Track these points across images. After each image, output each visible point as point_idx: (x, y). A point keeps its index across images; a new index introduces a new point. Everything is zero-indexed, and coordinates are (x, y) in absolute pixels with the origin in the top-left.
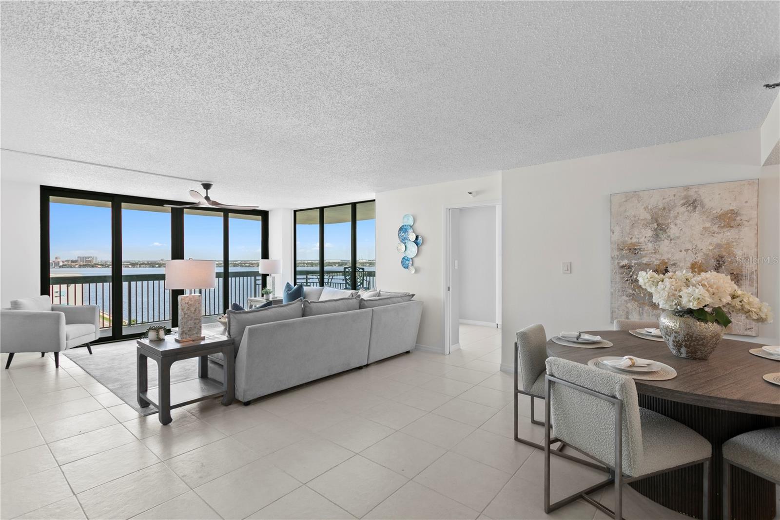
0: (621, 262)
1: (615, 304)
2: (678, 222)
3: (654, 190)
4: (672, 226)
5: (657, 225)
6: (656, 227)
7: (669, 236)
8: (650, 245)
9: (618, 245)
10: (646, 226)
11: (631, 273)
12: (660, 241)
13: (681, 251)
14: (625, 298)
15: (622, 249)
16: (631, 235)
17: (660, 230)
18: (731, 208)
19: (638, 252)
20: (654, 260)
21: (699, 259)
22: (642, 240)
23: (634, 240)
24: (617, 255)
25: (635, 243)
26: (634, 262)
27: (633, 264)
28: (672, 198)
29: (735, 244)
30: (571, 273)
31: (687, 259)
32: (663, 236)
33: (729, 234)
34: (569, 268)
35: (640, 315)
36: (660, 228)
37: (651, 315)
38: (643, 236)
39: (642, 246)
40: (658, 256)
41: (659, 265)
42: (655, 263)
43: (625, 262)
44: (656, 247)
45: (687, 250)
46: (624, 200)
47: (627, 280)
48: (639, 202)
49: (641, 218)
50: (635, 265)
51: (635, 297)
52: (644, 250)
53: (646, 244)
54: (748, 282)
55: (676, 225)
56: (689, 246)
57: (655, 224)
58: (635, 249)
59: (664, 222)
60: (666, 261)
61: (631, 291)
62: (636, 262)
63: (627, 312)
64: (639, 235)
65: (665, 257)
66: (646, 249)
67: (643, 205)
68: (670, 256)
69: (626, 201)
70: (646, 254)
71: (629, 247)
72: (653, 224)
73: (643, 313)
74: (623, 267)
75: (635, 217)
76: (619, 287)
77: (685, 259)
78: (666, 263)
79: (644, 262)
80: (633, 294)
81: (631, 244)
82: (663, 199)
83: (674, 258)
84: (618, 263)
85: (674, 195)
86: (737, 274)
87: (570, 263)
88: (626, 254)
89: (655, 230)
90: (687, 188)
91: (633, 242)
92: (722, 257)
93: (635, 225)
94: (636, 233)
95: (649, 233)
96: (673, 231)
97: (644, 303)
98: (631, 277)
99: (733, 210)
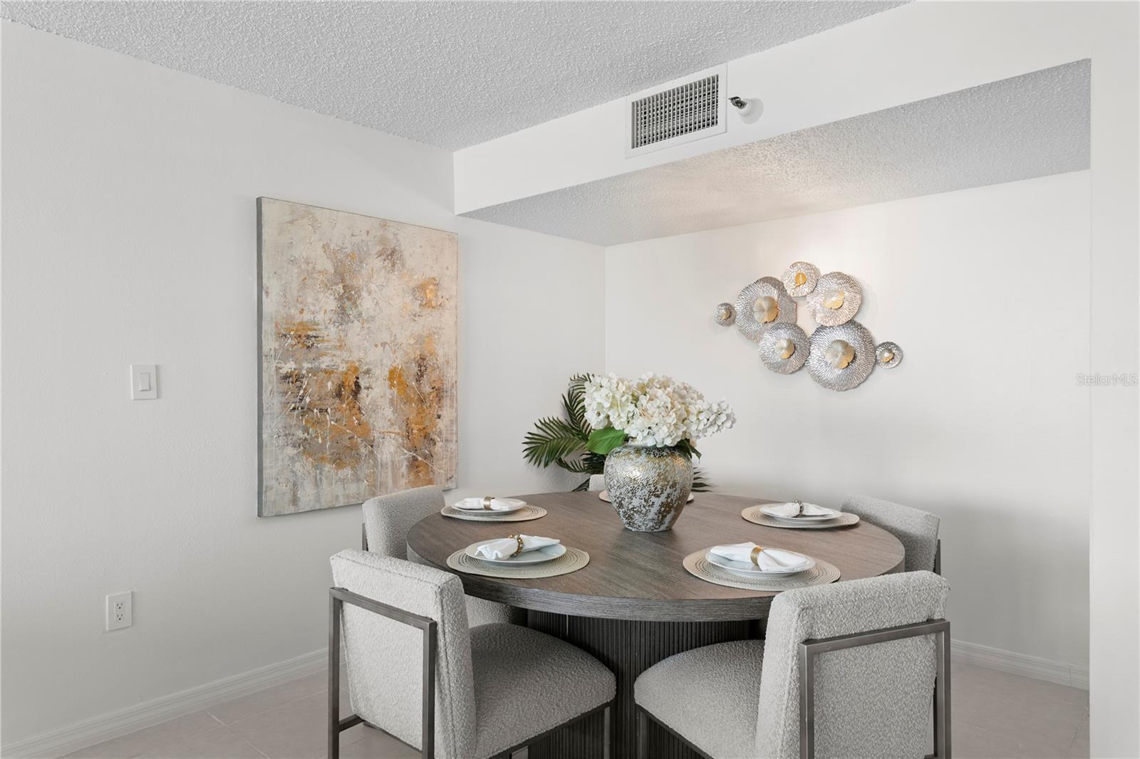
0: (283, 365)
1: (271, 467)
2: (373, 287)
3: (338, 211)
4: (364, 294)
5: (344, 287)
6: (342, 291)
7: (360, 315)
8: (333, 329)
9: (276, 326)
10: (327, 286)
11: (302, 392)
12: (347, 323)
13: (376, 346)
14: (290, 451)
15: (285, 336)
16: (301, 303)
17: (349, 299)
18: (433, 275)
19: (312, 345)
20: (339, 361)
21: (398, 361)
22: (320, 317)
23: (307, 317)
24: (275, 350)
25: (307, 322)
26: (306, 365)
27: (304, 372)
28: (364, 237)
29: (436, 337)
30: (158, 397)
31: (385, 361)
32: (352, 313)
33: (430, 319)
34: (154, 384)
35: (317, 486)
36: (348, 297)
37: (334, 482)
38: (322, 306)
39: (320, 330)
40: (345, 355)
41: (346, 374)
42: (340, 369)
43: (289, 367)
44: (342, 334)
45: (384, 344)
46: (288, 218)
47: (294, 409)
48: (315, 232)
49: (319, 268)
50: (308, 372)
51: (307, 446)
52: (323, 341)
53: (326, 328)
54: (448, 401)
55: (370, 293)
56: (385, 337)
57: (341, 286)
58: (308, 337)
59: (355, 283)
60: (357, 364)
61: (300, 434)
62: (310, 366)
63: (295, 484)
64: (314, 305)
65: (357, 355)
66: (326, 338)
67: (320, 240)
68: (362, 355)
69: (291, 222)
70: (327, 348)
71: (297, 330)
72: (337, 284)
73: (321, 479)
74: (286, 377)
75: (308, 263)
76: (280, 425)
77: (381, 360)
78: (356, 369)
79: (323, 366)
80: (306, 439)
81: (301, 324)
82: (353, 235)
83: (368, 360)
84: (278, 369)
85: (368, 232)
86: (438, 389)
87: (157, 367)
88: (293, 346)
89: (341, 298)
90: (384, 224)
91: (305, 320)
92: (424, 359)
93: (307, 282)
94: (309, 300)
95: (332, 304)
96: (366, 304)
97: (322, 459)
98: (301, 400)
99: (434, 279)
